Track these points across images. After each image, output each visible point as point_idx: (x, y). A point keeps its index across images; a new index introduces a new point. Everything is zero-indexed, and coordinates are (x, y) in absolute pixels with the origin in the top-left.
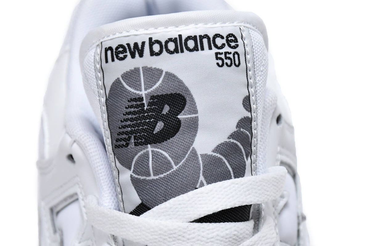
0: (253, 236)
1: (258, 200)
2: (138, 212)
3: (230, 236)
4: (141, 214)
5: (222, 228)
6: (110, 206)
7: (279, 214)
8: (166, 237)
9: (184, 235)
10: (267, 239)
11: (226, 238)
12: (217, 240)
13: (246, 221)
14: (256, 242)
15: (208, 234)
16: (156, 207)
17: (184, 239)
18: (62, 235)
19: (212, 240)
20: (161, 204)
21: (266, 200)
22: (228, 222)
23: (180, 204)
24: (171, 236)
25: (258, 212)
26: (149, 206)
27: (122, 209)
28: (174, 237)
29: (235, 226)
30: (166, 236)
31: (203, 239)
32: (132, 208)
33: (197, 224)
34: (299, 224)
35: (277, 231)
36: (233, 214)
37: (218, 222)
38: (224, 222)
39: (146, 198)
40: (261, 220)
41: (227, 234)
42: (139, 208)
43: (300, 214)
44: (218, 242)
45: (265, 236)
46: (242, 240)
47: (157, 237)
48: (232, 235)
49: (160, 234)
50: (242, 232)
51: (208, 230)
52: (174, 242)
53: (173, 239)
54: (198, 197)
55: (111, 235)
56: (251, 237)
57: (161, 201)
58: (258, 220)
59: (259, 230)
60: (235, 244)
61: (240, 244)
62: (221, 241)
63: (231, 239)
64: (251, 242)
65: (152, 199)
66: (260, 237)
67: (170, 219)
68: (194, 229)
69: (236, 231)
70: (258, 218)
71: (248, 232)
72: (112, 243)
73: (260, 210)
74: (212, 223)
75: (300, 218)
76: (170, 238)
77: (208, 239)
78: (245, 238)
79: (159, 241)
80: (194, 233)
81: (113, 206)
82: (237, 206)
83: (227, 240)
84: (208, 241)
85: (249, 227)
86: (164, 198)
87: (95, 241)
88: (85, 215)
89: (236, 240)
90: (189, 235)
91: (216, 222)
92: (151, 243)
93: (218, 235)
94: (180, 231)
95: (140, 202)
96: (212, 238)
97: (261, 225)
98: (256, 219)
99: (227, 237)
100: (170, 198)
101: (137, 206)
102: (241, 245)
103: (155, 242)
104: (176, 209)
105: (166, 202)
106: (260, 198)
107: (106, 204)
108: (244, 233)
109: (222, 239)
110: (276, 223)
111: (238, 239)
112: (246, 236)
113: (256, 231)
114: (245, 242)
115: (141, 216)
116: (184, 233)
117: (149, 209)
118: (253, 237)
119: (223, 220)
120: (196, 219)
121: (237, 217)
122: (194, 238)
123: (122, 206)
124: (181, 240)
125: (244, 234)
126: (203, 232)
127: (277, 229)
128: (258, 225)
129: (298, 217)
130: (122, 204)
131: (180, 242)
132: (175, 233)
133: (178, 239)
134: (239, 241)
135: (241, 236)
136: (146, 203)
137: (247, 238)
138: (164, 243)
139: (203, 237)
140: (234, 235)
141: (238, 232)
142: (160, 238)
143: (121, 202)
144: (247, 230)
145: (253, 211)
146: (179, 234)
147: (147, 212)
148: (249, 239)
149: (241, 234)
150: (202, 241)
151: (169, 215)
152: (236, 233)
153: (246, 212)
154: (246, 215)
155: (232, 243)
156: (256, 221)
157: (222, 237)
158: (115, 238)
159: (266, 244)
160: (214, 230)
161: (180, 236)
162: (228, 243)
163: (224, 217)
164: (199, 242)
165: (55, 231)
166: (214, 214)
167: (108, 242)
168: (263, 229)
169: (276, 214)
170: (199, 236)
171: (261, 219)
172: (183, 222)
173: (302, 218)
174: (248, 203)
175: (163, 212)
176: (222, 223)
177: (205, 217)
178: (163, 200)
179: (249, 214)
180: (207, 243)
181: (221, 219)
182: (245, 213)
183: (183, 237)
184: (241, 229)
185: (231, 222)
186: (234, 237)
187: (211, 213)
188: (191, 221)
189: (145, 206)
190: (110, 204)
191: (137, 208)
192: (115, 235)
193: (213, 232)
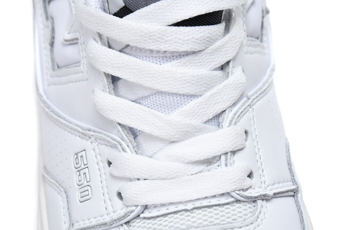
0: (224, 36)
1: (230, 6)
2: (121, 13)
3: (204, 39)
4: (124, 16)
5: (197, 31)
6: (96, 5)
7: (247, 12)
8: (146, 39)
9: (163, 37)
10: (236, 39)
11: (200, 41)
12: (193, 42)
13: (218, 23)
14: (227, 42)
15: (184, 37)
16: (138, 11)
17: (163, 41)
18: (53, 23)
19: (188, 42)
20: (142, 9)
21: (237, 5)
22: (202, 26)
23: (159, 9)
24: (151, 38)
25: (229, 14)
26: (131, 9)
27: (107, 9)
28: (154, 39)
29: (208, 29)
30: (146, 37)
31: (180, 41)
32: (116, 10)
33: (174, 27)
34: (263, 17)
35: (245, 28)
36: (207, 18)
37: (193, 26)
38: (199, 26)
39: (129, 2)
40: (232, 22)
41: (202, 37)
42: (122, 10)
43: (264, 9)
44: (193, 43)
45: (235, 36)
46: (214, 41)
47: (138, 38)
48: (205, 38)
49: (141, 36)
50: (214, 34)
51: (185, 33)
52: (154, 44)
53: (153, 40)
54: (176, 3)
55: (97, 32)
56: (222, 38)
57: (142, 5)
58: (229, 22)
59: (230, 31)
60: (208, 45)
61: (212, 45)
62: (196, 43)
63: (204, 41)
64: (222, 42)
65: (134, 3)
66: (230, 38)
67: (151, 22)
68: (172, 32)
69: (209, 33)
70: (229, 20)
71: (220, 34)
72: (97, 39)
73: (231, 13)
74: (188, 27)
75: (265, 12)
76: (150, 39)
77: (184, 41)
78: (217, 39)
79: (141, 42)
80: (171, 35)
81: (99, 5)
82: (211, 11)
83: (201, 42)
84: (184, 43)
85: (221, 29)
86: (145, 3)
87: (83, 34)
88: (74, 10)
89: (209, 41)
90: (167, 37)
91: (192, 26)
92: (133, 43)
93: (193, 38)
94: (159, 33)
95: (123, 5)
96: (188, 40)
97: (231, 26)
98: (227, 21)
99: (201, 39)
100: (151, 3)
101: (120, 8)
102: (214, 45)
103: (137, 43)
104: (156, 13)
105: (147, 7)
106: (232, 3)
107: (93, 4)
108: (216, 34)
109: (196, 41)
110: (244, 20)
111: (211, 41)
112: (218, 37)
113: (227, 31)
114: (217, 43)
115: (124, 18)
116: (163, 35)
117: (132, 12)
118: (224, 38)
119: (198, 23)
120: (174, 23)
121: (211, 20)
122: (171, 40)
123: (107, 6)
124: (160, 42)
125: (216, 36)
126: (180, 35)
127: (245, 26)
128: (229, 26)
129: (263, 11)
130: (107, 4)
131: (159, 43)
132: (154, 36)
133: (157, 41)
134: (211, 42)
135: (214, 38)
136: (129, 6)
137: (218, 39)
138: (144, 43)
139: (180, 39)
140: (208, 37)
141: (211, 35)
142: (141, 39)
143: (106, 2)
144: (219, 32)
145: (224, 14)
146: (158, 36)
147: (130, 15)
148: (220, 40)
149: (214, 36)
150: (178, 43)
151: (150, 18)
152: (209, 35)
153: (219, 15)
154: (219, 18)
155: (206, 44)
156: (227, 23)
157: (197, 39)
158: (100, 36)
159: (235, 43)
160: (190, 33)
161: (159, 38)
162: (202, 45)
163: (199, 21)
164: (176, 44)
165: (47, 18)
166: (190, 19)
167: (94, 38)
168: (233, 30)
169: (245, 12)
170: (176, 38)
171: (232, 20)
172: (162, 26)
173: (266, 12)
174: (221, 9)
175: (144, 16)
176: (197, 27)
177: (181, 21)
178: (145, 4)
179: (221, 17)
180: (183, 44)
181: (196, 23)
182: (217, 17)
183: (162, 39)
184: (214, 32)
185: (205, 25)
186: (207, 39)
187: (187, 18)
188: (170, 25)
189: (128, 9)
190: (96, 4)
191: (120, 10)
192: (100, 33)
193: (189, 35)
